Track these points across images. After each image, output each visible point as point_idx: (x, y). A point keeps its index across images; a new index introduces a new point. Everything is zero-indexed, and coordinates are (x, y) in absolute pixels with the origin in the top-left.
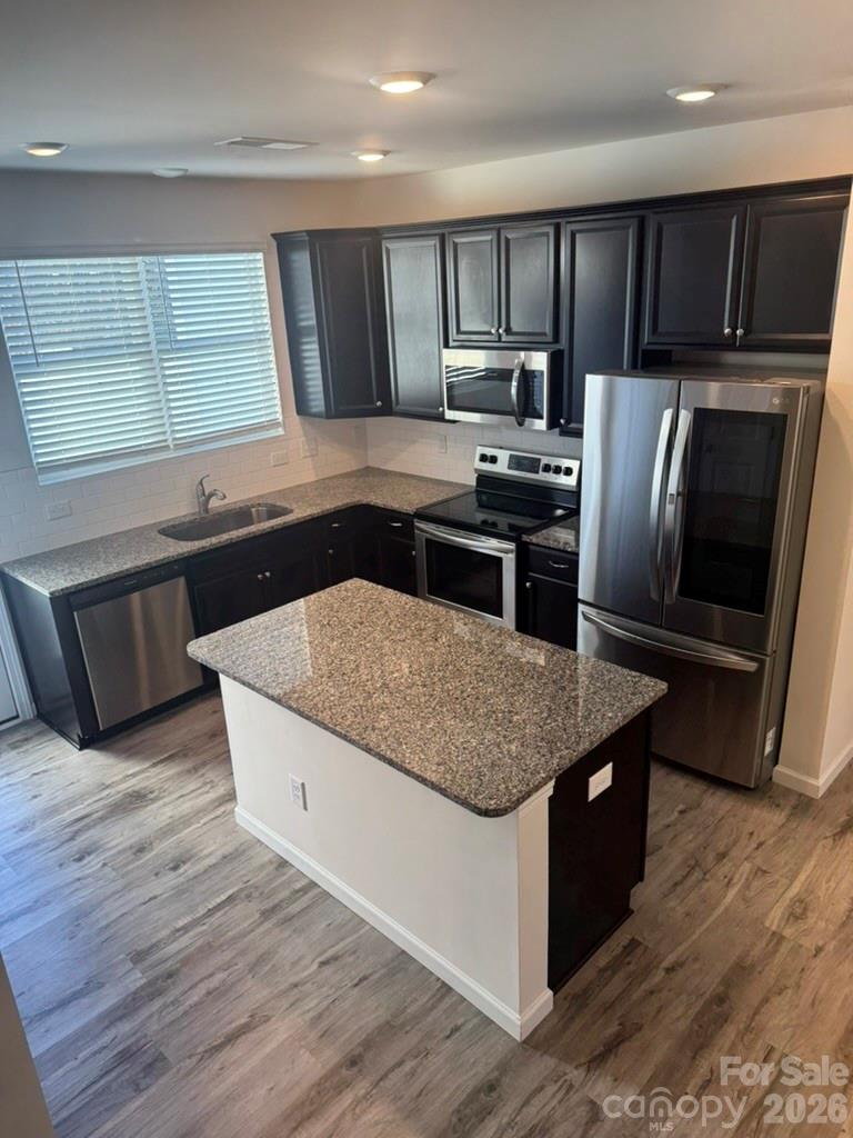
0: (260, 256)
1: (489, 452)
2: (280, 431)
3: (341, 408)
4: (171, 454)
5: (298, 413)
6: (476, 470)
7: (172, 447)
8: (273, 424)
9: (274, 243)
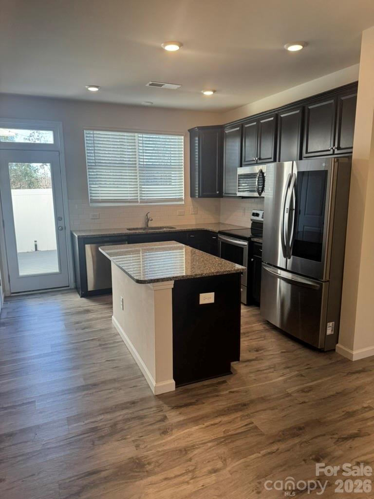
0: (183, 137)
1: (255, 212)
2: (183, 203)
3: (204, 194)
4: (138, 204)
5: (191, 197)
6: (252, 220)
7: (139, 202)
8: (180, 200)
9: (189, 133)
